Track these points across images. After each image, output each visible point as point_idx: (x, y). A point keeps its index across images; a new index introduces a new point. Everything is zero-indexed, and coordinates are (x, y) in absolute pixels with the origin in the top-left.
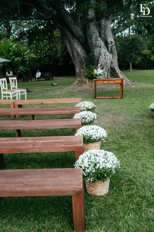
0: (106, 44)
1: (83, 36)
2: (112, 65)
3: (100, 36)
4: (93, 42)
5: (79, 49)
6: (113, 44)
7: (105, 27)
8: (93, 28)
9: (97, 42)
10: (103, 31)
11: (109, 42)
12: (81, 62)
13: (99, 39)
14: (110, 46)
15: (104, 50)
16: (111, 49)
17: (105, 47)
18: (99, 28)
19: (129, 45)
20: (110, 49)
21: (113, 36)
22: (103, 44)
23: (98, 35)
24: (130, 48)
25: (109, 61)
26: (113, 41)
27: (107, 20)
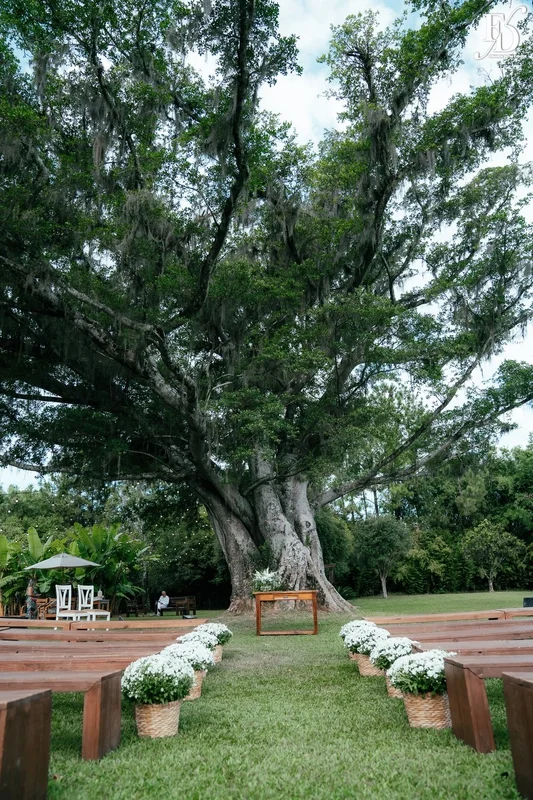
0: (297, 527)
1: (249, 512)
2: (309, 571)
3: (284, 512)
4: (269, 522)
5: (240, 537)
6: (311, 527)
7: (294, 494)
8: (268, 497)
9: (278, 522)
10: (290, 503)
11: (304, 524)
12: (244, 563)
13: (282, 516)
14: (305, 530)
15: (291, 539)
16: (308, 539)
17: (295, 533)
18: (282, 497)
19: (374, 537)
20: (305, 538)
21: (311, 511)
22: (289, 527)
23: (279, 508)
24: (377, 544)
25: (303, 562)
26: (311, 521)
27: (298, 483)
